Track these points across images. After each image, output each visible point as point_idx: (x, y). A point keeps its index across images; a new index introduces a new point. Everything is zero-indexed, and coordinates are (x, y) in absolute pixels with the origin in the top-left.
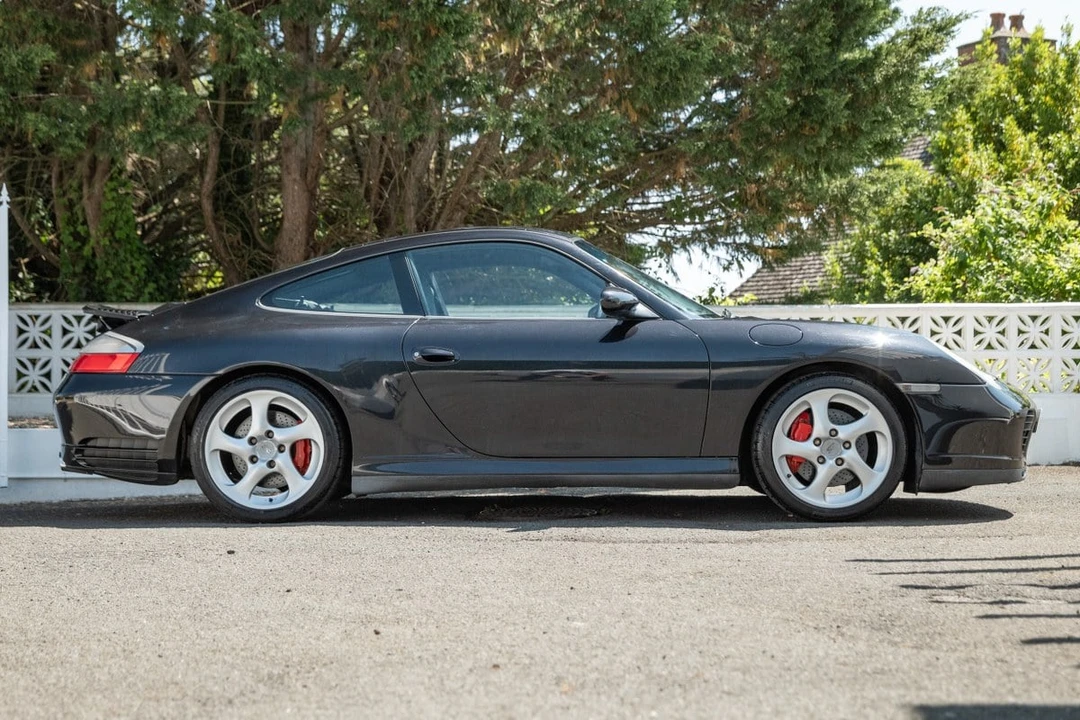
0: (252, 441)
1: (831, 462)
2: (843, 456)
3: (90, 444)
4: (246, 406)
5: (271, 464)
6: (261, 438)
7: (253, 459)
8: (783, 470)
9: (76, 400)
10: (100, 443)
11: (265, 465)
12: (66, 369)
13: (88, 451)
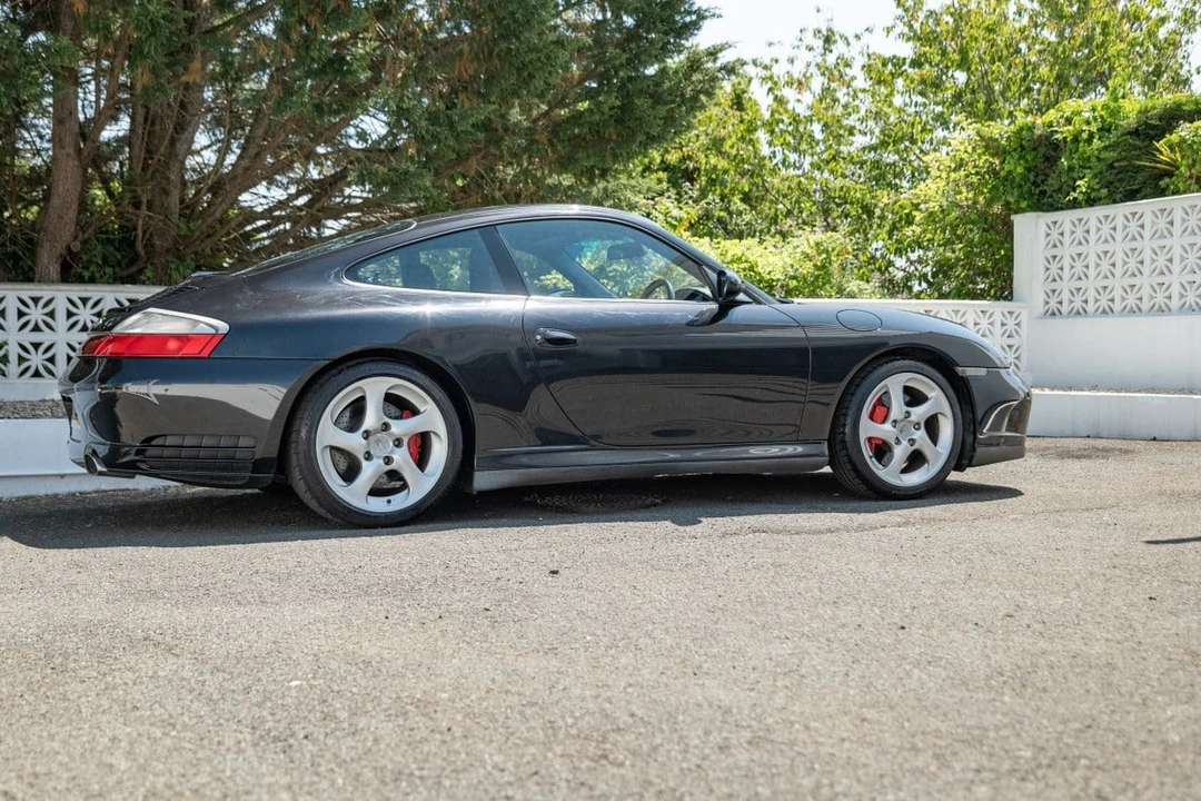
0: (367, 435)
1: (905, 443)
2: (914, 437)
3: (154, 442)
4: (360, 395)
5: (388, 460)
6: (376, 431)
7: (368, 456)
8: (867, 452)
9: (124, 390)
10: (170, 441)
11: (381, 462)
12: (72, 354)
13: (151, 452)
